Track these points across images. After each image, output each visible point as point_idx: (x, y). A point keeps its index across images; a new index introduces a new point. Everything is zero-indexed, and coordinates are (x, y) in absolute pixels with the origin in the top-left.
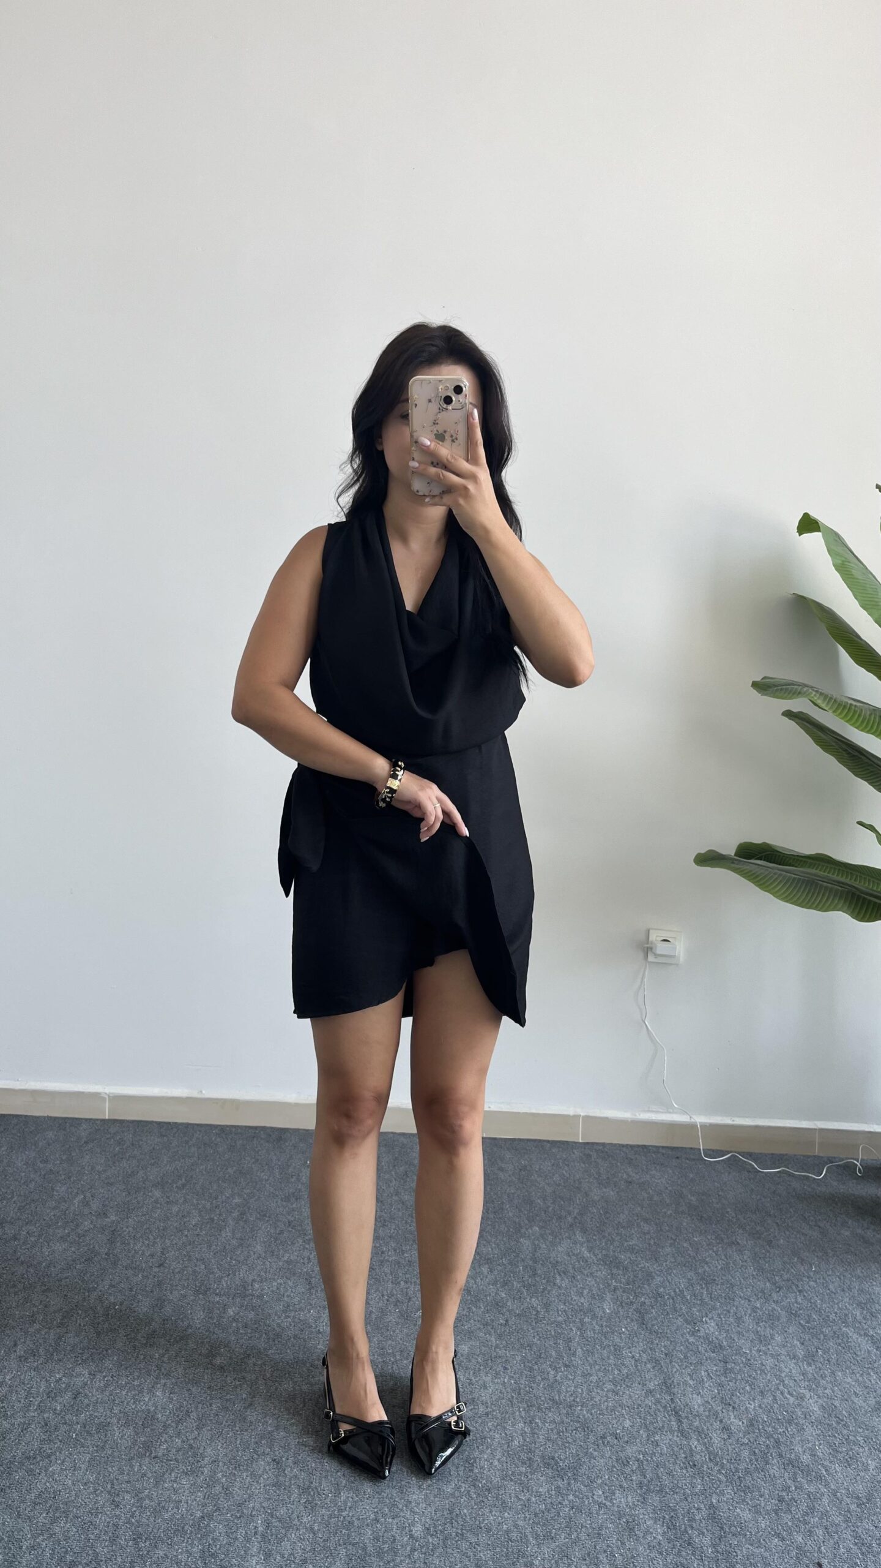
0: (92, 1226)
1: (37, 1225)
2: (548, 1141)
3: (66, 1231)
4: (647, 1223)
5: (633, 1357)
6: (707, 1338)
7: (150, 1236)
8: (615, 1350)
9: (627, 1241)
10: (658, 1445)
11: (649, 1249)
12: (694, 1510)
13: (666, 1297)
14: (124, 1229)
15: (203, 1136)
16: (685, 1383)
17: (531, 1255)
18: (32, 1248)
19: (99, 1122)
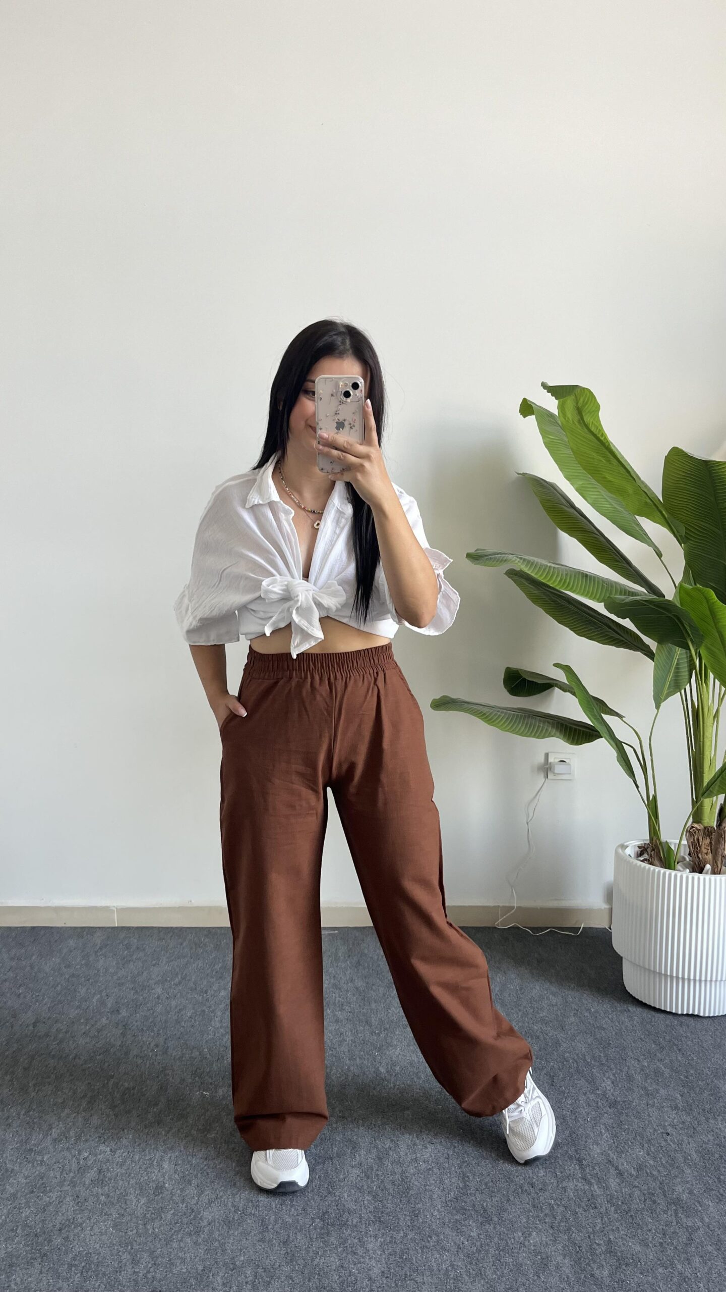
0: (108, 1022)
1: (65, 1023)
3: (88, 1028)
4: (555, 995)
6: (604, 1095)
7: (155, 1029)
9: (539, 1014)
10: (565, 1192)
11: (557, 1020)
12: (595, 1246)
13: (571, 1061)
14: (134, 1023)
15: (194, 938)
16: (587, 1136)
18: (61, 1042)
19: (110, 930)
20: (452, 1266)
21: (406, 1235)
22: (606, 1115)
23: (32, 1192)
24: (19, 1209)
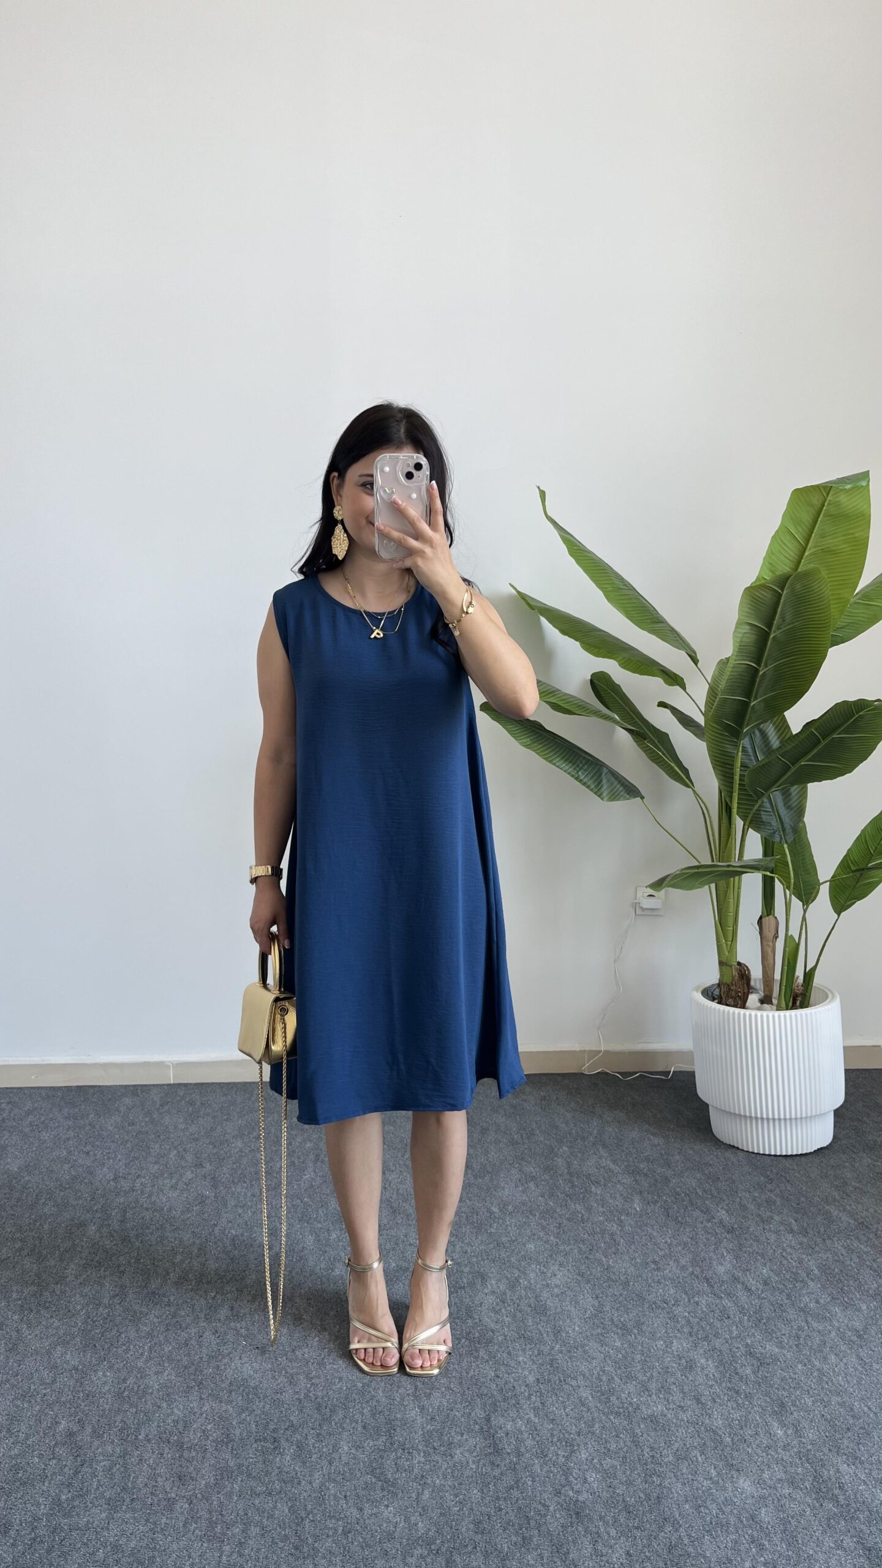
0: (194, 1176)
1: (147, 1178)
2: (559, 1074)
3: (173, 1181)
5: (666, 1242)
6: (721, 1222)
7: (248, 1182)
8: (651, 1238)
10: (698, 1304)
11: (662, 1158)
12: (734, 1349)
14: (222, 1175)
16: (710, 1259)
17: (566, 1170)
18: (150, 1196)
19: (166, 1087)
20: (604, 1371)
21: (553, 1348)
22: (725, 1240)
23: (168, 1330)
24: (160, 1345)
